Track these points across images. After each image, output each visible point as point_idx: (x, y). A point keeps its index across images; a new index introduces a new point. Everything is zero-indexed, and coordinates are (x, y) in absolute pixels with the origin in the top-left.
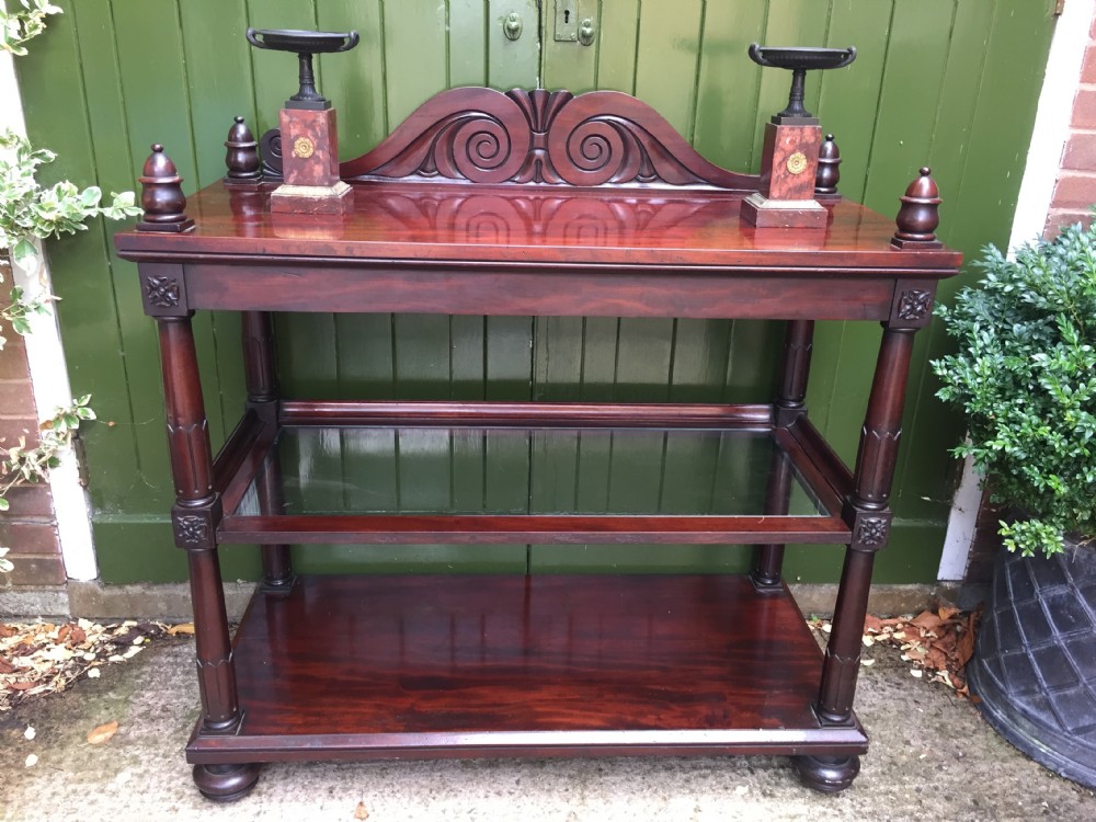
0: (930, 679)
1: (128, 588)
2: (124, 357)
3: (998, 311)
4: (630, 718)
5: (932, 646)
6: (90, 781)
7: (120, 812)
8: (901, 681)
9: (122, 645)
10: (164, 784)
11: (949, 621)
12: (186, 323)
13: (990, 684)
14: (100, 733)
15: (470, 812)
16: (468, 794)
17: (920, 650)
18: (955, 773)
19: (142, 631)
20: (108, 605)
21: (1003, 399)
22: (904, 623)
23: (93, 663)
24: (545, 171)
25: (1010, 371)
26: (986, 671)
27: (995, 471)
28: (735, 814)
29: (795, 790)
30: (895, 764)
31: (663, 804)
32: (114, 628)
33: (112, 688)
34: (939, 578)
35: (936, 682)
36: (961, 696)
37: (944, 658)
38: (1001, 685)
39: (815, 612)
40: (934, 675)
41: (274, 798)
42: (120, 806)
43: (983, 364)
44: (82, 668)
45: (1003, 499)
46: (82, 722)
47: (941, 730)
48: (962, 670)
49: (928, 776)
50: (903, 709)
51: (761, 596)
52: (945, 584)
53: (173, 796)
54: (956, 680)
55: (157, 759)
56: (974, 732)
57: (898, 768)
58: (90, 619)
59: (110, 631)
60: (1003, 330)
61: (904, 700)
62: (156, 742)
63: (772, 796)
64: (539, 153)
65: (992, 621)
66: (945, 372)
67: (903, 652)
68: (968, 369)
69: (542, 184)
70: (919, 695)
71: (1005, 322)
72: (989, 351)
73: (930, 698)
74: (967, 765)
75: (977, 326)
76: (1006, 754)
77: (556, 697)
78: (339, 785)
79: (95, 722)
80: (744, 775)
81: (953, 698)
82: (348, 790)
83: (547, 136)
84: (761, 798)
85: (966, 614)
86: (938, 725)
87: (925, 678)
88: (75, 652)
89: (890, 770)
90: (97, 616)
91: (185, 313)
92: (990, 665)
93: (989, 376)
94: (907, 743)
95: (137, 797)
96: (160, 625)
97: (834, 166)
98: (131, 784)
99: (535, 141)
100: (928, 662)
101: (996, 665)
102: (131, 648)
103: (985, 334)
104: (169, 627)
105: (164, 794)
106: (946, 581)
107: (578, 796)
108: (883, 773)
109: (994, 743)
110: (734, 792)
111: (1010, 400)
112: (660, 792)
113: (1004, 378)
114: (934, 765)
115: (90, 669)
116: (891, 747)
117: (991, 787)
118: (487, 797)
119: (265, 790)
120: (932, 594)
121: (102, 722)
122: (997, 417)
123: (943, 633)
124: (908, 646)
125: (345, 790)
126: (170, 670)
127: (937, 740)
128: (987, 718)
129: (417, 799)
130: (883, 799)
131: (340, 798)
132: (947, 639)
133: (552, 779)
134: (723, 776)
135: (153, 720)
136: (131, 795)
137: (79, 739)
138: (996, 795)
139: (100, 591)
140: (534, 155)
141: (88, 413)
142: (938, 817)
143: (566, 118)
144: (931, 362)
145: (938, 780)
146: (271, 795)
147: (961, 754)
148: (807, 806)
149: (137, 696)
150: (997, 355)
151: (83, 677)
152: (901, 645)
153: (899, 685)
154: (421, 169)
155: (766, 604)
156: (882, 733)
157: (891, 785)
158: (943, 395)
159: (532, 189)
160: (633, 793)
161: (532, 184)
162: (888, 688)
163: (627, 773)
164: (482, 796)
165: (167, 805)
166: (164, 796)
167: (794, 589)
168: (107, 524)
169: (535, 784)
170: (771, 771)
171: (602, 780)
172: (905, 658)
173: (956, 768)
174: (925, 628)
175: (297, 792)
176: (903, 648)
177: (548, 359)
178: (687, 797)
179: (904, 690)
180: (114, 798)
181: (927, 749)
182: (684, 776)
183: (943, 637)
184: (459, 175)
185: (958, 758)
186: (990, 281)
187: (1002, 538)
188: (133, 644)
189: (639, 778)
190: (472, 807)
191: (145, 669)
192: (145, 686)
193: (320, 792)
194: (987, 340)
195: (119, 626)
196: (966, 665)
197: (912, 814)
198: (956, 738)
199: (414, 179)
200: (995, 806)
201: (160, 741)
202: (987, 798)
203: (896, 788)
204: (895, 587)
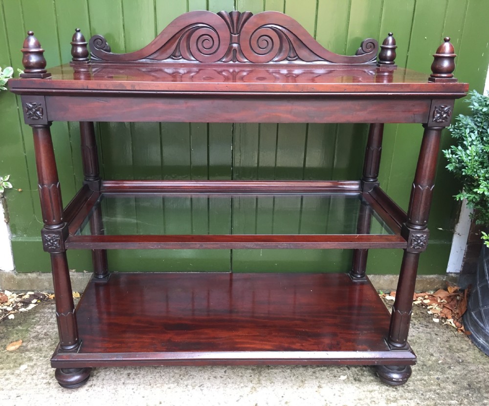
0: (443, 323)
1: (29, 274)
2: (26, 156)
3: (480, 122)
4: (286, 345)
5: (444, 307)
6: (7, 369)
7: (21, 384)
8: (428, 324)
9: (26, 303)
10: (44, 371)
11: (453, 294)
12: (47, 128)
13: (476, 325)
14: (13, 345)
15: (200, 386)
16: (200, 378)
17: (437, 308)
18: (457, 370)
19: (36, 296)
20: (20, 284)
21: (483, 168)
22: (429, 295)
23: (11, 312)
24: (238, 55)
25: (486, 152)
26: (473, 318)
27: (479, 207)
28: (340, 390)
29: (372, 378)
30: (425, 366)
31: (301, 384)
32: (22, 295)
33: (20, 324)
34: (448, 271)
35: (446, 324)
36: (460, 331)
37: (451, 312)
38: (482, 325)
39: (382, 289)
40: (445, 321)
41: (100, 378)
42: (20, 382)
43: (472, 150)
44: (6, 314)
45: (483, 222)
46: (4, 340)
47: (450, 349)
48: (461, 319)
49: (443, 372)
50: (429, 338)
51: (355, 283)
52: (450, 275)
53: (48, 377)
54: (457, 324)
55: (41, 359)
56: (468, 350)
57: (427, 368)
58: (10, 291)
59: (20, 297)
60: (482, 132)
61: (430, 333)
62: (41, 350)
63: (360, 381)
64: (235, 45)
65: (477, 292)
66: (451, 156)
67: (429, 310)
68: (464, 152)
69: (237, 62)
70: (438, 331)
71: (483, 128)
72: (474, 143)
73: (443, 333)
74: (464, 366)
75: (468, 131)
76: (485, 361)
77: (247, 335)
78: (133, 372)
79: (10, 340)
80: (344, 370)
81: (456, 333)
82: (138, 374)
83: (239, 37)
84: (354, 382)
85: (462, 291)
86: (448, 346)
87: (441, 323)
88: (2, 307)
89: (422, 368)
90: (14, 289)
91: (46, 123)
92: (475, 315)
93: (475, 156)
94: (432, 355)
95: (30, 377)
96: (45, 294)
97: (393, 50)
98: (27, 370)
99: (233, 39)
100: (442, 314)
101: (479, 315)
102: (30, 305)
103: (472, 134)
104: (50, 295)
105: (43, 375)
106: (452, 273)
107: (257, 379)
108: (419, 370)
109: (479, 355)
110: (339, 379)
111: (486, 168)
112: (300, 378)
113: (483, 157)
114: (446, 366)
115: (10, 315)
116: (423, 357)
117: (477, 377)
118: (209, 379)
119: (95, 374)
120: (444, 280)
121: (14, 340)
122: (479, 177)
123: (450, 300)
124: (431, 307)
125: (136, 374)
126: (49, 316)
127: (448, 354)
128: (475, 342)
129: (173, 379)
130: (419, 383)
131: (134, 379)
132: (452, 303)
133: (243, 371)
134: (333, 370)
135: (40, 340)
136: (27, 376)
137: (2, 348)
138: (480, 382)
139: (15, 276)
140: (232, 47)
141: (8, 185)
142: (449, 393)
143: (249, 26)
144: (443, 151)
145: (449, 374)
146: (98, 377)
147: (461, 361)
148: (378, 386)
149: (33, 328)
150: (479, 146)
151: (6, 319)
152: (427, 306)
153: (427, 326)
154: (173, 56)
155: (358, 288)
156: (418, 350)
157: (424, 376)
158: (450, 167)
159: (231, 66)
160: (286, 378)
161: (231, 62)
162: (421, 328)
163: (283, 368)
164: (207, 379)
165: (45, 381)
166: (44, 376)
167: (370, 277)
168: (18, 242)
169: (234, 373)
170: (359, 368)
171: (269, 371)
172: (430, 312)
173: (458, 368)
174: (440, 297)
175: (111, 375)
176: (428, 308)
177: (240, 156)
178: (314, 381)
179: (430, 328)
180: (18, 377)
181: (442, 358)
182: (313, 370)
183: (450, 302)
184: (193, 59)
185: (459, 363)
186: (474, 106)
187: (483, 241)
188: (31, 303)
189: (289, 371)
190: (201, 384)
191: (37, 315)
192: (37, 323)
193: (123, 375)
194: (474, 137)
195: (25, 294)
196: (462, 316)
197: (435, 391)
198: (458, 353)
199: (170, 61)
200: (480, 387)
201: (43, 349)
202: (475, 383)
203: (426, 378)
204: (424, 276)
